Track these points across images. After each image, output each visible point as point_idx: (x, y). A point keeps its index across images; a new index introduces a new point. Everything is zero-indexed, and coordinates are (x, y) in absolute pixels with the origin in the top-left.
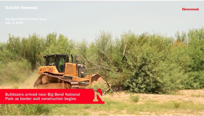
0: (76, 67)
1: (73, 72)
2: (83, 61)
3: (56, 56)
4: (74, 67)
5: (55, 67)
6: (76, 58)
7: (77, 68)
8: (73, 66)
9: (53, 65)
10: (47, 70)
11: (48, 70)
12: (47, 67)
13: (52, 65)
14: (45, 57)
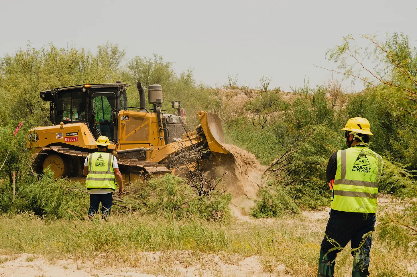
0: (155, 121)
1: (148, 139)
2: (177, 104)
3: (84, 90)
4: (149, 122)
5: (84, 127)
6: (153, 93)
7: (160, 126)
8: (148, 118)
9: (78, 121)
10: (60, 138)
11: (62, 137)
12: (58, 126)
13: (74, 122)
14: (46, 96)
